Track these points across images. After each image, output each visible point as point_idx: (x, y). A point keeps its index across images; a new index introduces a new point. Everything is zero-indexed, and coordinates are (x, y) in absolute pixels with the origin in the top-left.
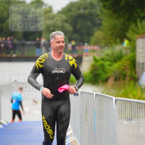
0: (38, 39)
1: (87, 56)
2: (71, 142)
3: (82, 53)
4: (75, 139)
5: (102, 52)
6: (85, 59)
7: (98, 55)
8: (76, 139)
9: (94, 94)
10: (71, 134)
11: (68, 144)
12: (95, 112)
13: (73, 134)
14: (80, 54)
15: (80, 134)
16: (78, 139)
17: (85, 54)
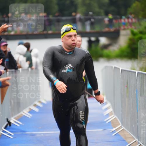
0: (74, 14)
1: (124, 29)
2: (112, 121)
3: (120, 27)
4: (115, 118)
5: (140, 25)
6: (122, 32)
7: (135, 28)
8: (117, 118)
9: (135, 72)
10: (111, 112)
11: (109, 123)
12: (137, 90)
13: (113, 112)
14: (118, 28)
15: (121, 113)
16: (118, 118)
17: (122, 27)
